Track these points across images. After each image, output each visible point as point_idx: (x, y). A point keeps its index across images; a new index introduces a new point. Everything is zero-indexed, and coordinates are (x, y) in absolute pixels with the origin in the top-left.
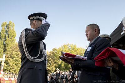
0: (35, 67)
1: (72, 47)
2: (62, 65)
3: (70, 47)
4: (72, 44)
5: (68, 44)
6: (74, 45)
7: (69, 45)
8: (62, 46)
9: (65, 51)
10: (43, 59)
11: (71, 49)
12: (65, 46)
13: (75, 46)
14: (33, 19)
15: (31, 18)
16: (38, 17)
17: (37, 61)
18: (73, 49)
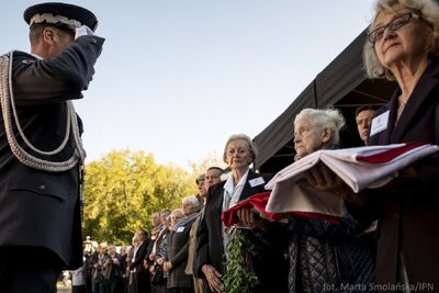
0: (43, 187)
1: (139, 161)
2: (102, 224)
3: (132, 163)
4: (142, 153)
5: (128, 152)
6: (146, 155)
7: (131, 155)
8: (106, 155)
9: (116, 173)
10: (71, 163)
11: (135, 169)
12: (114, 156)
13: (149, 159)
14: (44, 24)
15: (37, 19)
16: (64, 20)
17: (51, 169)
18: (143, 169)
